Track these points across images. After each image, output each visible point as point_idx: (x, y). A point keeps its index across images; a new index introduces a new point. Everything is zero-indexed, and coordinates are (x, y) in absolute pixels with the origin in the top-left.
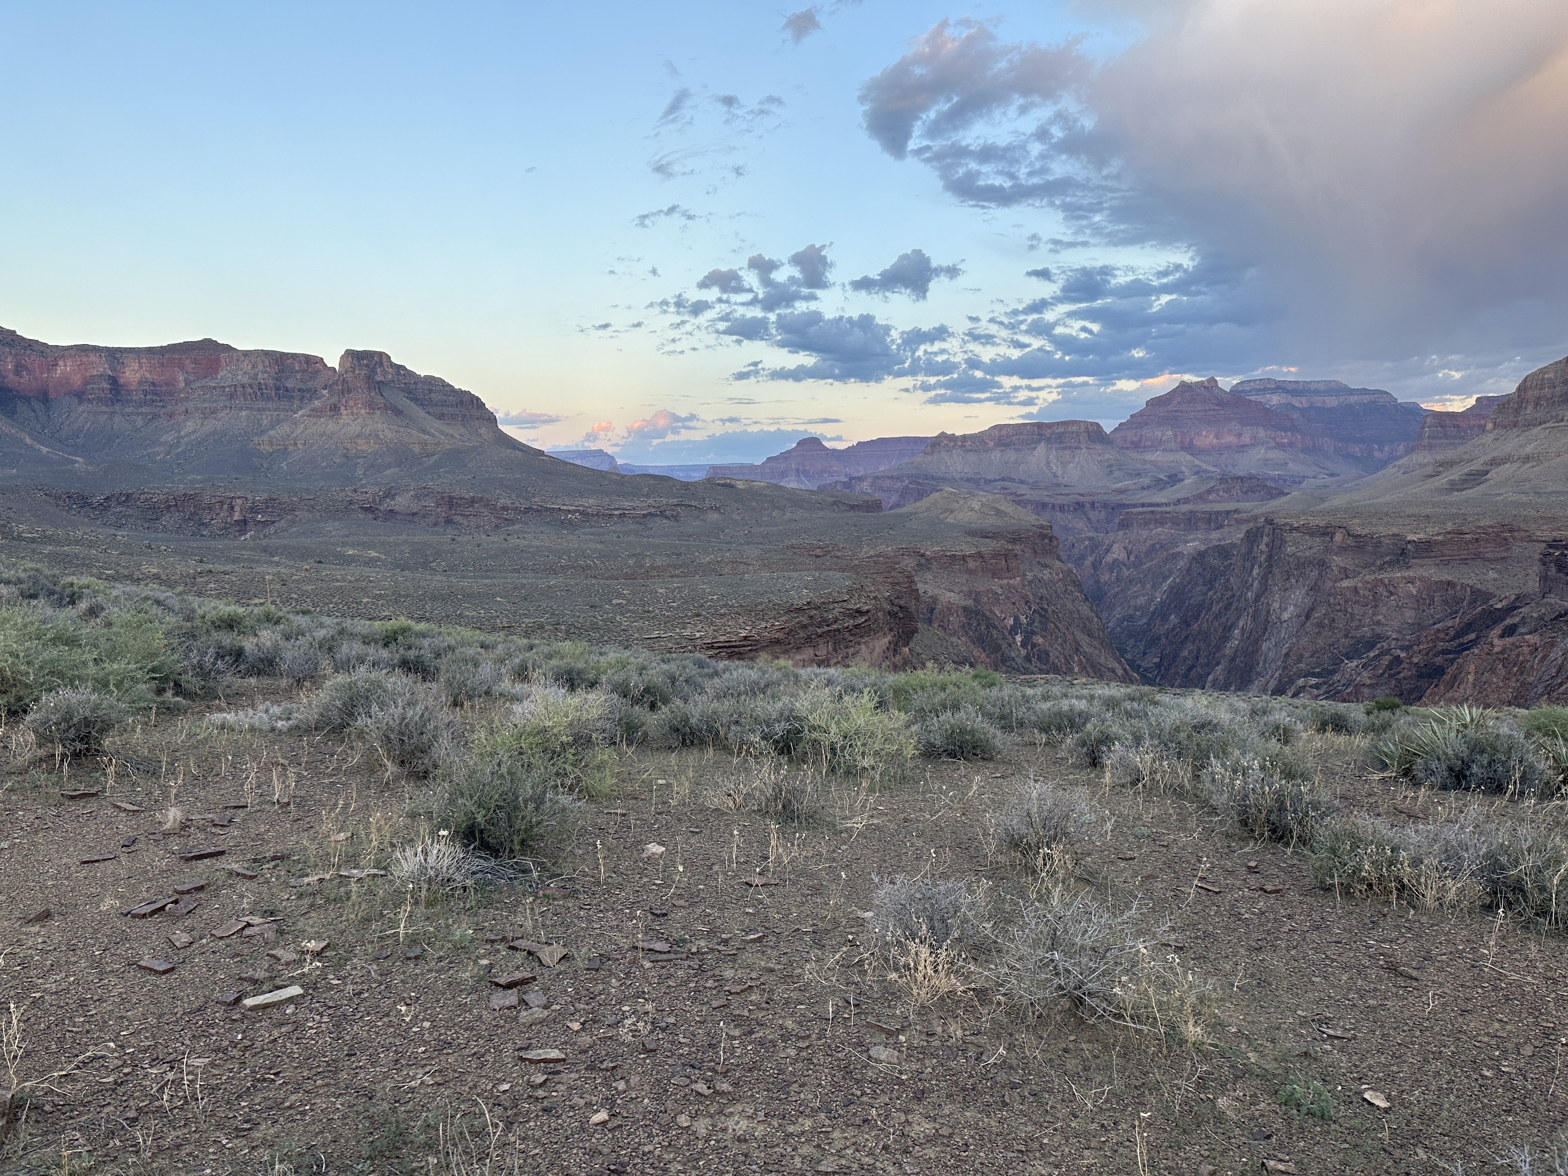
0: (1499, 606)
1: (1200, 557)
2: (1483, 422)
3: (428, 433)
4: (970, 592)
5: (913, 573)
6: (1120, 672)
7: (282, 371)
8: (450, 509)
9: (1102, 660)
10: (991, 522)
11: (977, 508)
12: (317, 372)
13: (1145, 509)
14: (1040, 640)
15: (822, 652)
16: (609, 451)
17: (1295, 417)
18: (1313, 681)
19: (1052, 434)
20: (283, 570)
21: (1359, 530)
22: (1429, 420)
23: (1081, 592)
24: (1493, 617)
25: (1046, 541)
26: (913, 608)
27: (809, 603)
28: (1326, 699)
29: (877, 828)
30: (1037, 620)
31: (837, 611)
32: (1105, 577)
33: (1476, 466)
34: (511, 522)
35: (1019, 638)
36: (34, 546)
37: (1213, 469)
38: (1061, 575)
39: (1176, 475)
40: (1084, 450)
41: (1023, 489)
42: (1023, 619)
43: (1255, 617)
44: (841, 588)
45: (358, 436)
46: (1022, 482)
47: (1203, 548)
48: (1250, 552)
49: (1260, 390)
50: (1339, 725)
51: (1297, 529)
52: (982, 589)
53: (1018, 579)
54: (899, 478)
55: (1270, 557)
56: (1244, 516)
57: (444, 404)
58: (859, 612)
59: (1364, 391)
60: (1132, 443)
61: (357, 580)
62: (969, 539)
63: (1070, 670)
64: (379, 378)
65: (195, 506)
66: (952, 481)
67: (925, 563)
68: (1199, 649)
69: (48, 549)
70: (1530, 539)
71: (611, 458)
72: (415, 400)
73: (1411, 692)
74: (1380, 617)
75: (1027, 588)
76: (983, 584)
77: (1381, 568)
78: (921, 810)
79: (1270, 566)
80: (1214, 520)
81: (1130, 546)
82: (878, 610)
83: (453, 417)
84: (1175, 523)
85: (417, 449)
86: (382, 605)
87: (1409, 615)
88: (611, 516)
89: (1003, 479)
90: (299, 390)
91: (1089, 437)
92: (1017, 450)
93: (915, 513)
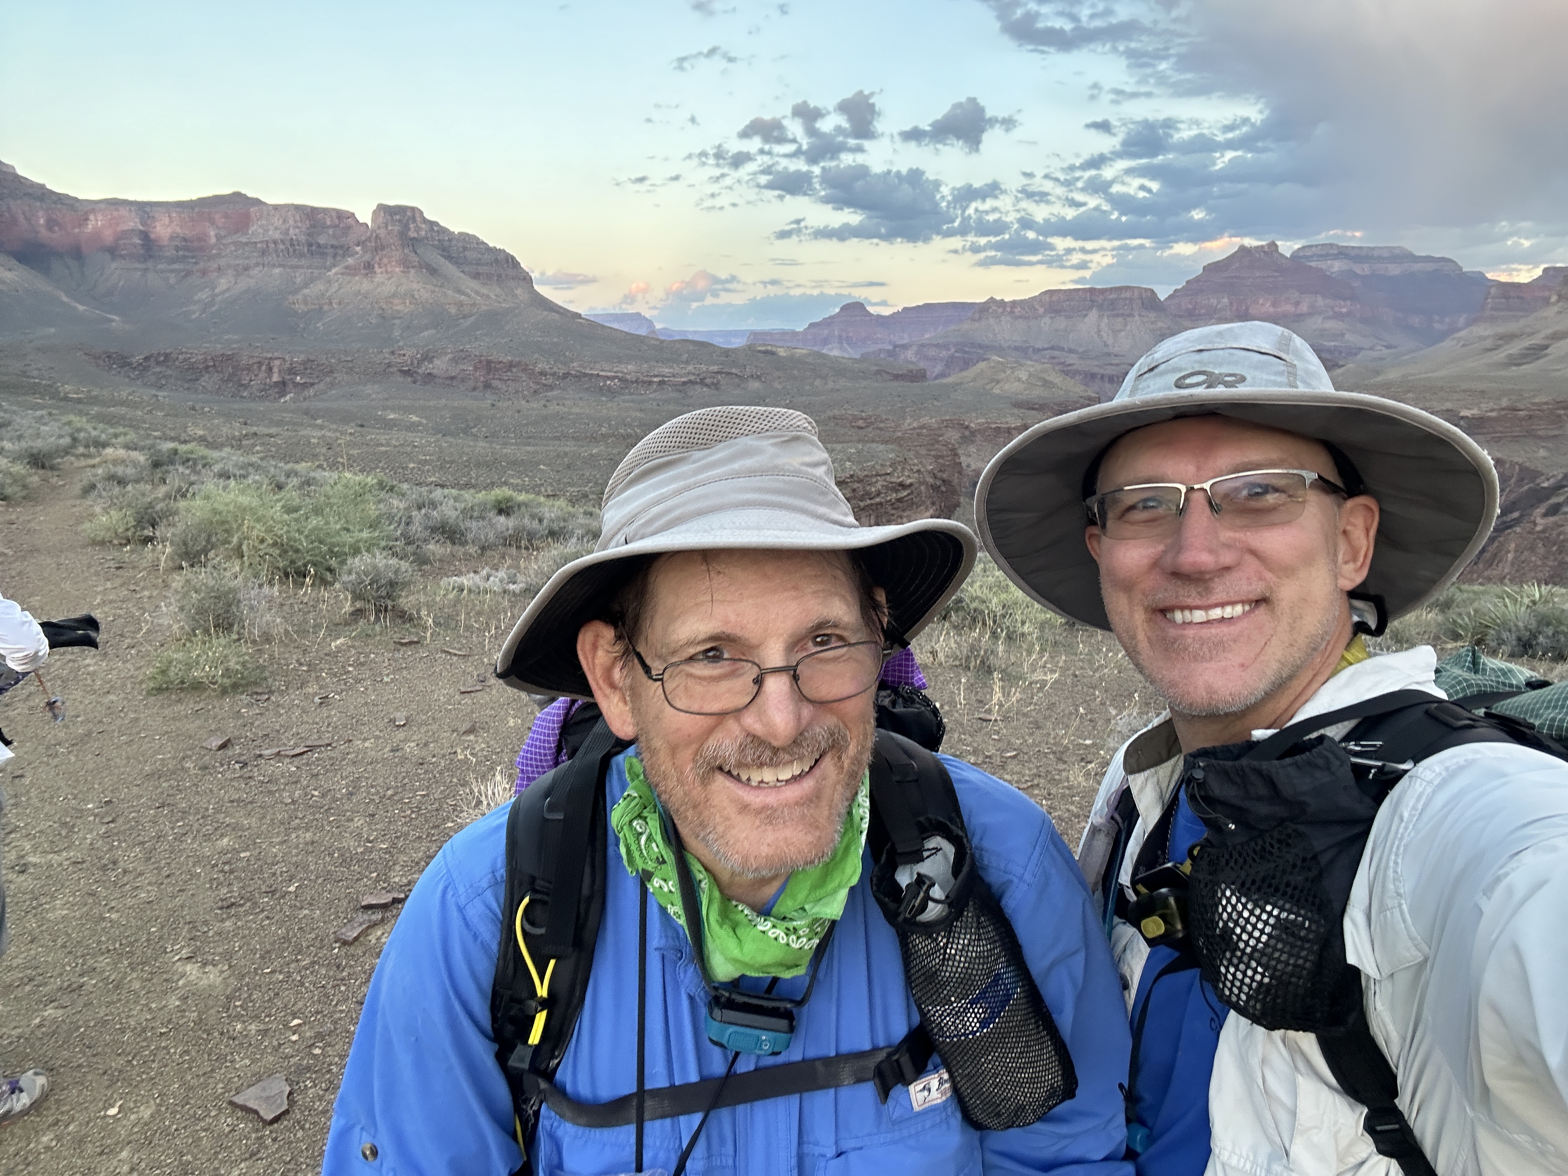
0: (1545, 485)
2: (1547, 294)
3: (463, 293)
5: (957, 446)
7: (313, 226)
8: (488, 373)
10: (1038, 393)
11: (1024, 378)
12: (349, 228)
16: (647, 314)
17: (1355, 284)
19: (1105, 300)
20: (328, 434)
22: (1493, 291)
24: (1539, 496)
26: (955, 482)
27: (852, 476)
31: (880, 484)
34: (551, 388)
36: (80, 407)
40: (1137, 317)
41: (1072, 359)
44: (884, 460)
45: (394, 295)
46: (1071, 351)
49: (1321, 256)
54: (946, 347)
57: (479, 263)
58: (903, 486)
59: (1429, 259)
60: (1187, 310)
61: (402, 445)
62: (1015, 411)
64: (412, 234)
65: (233, 367)
66: (1000, 350)
67: (969, 435)
69: (95, 410)
71: (650, 323)
72: (449, 258)
82: (921, 483)
83: (489, 276)
85: (453, 310)
86: (428, 471)
88: (651, 383)
89: (1052, 348)
90: (332, 246)
91: (1143, 304)
92: (1068, 317)
93: (961, 383)
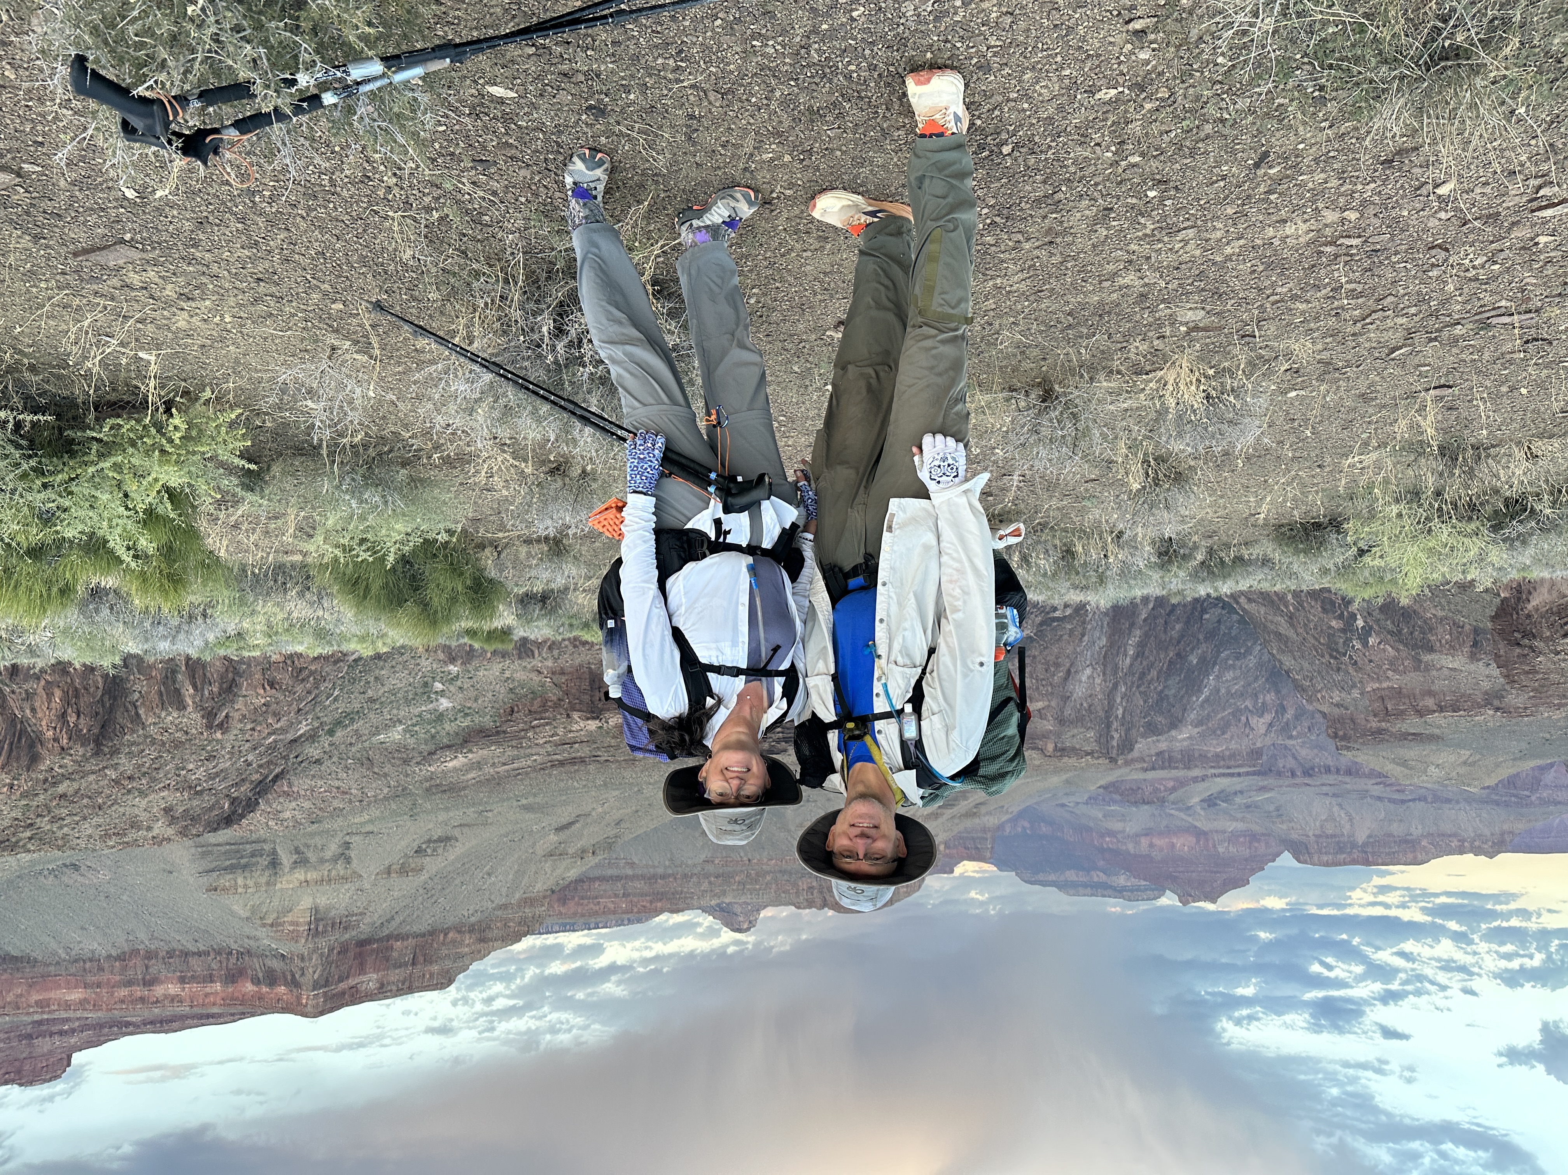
1: (1175, 723)
4: (1427, 669)
5: (1508, 687)
6: (1242, 600)
9: (1262, 610)
10: (1412, 752)
11: (1432, 768)
13: (1237, 770)
14: (1334, 623)
17: (1102, 862)
19: (1350, 853)
22: (988, 855)
23: (1294, 680)
25: (1341, 733)
30: (1341, 645)
32: (1270, 697)
33: (949, 812)
35: (1360, 623)
37: (1173, 812)
38: (1319, 696)
39: (1209, 806)
40: (1311, 834)
41: (1377, 790)
42: (1357, 644)
43: (1116, 668)
46: (1379, 799)
47: (1173, 733)
48: (1128, 730)
49: (1137, 890)
51: (1088, 754)
52: (1412, 674)
53: (1369, 689)
54: (1544, 802)
55: (1109, 726)
56: (1138, 766)
62: (1437, 731)
63: (1296, 596)
66: (1470, 799)
68: (1165, 632)
75: (1357, 680)
76: (1412, 680)
79: (1108, 718)
80: (1166, 760)
81: (1247, 730)
84: (1204, 757)
89: (1403, 802)
91: (1307, 848)
92: (1392, 835)
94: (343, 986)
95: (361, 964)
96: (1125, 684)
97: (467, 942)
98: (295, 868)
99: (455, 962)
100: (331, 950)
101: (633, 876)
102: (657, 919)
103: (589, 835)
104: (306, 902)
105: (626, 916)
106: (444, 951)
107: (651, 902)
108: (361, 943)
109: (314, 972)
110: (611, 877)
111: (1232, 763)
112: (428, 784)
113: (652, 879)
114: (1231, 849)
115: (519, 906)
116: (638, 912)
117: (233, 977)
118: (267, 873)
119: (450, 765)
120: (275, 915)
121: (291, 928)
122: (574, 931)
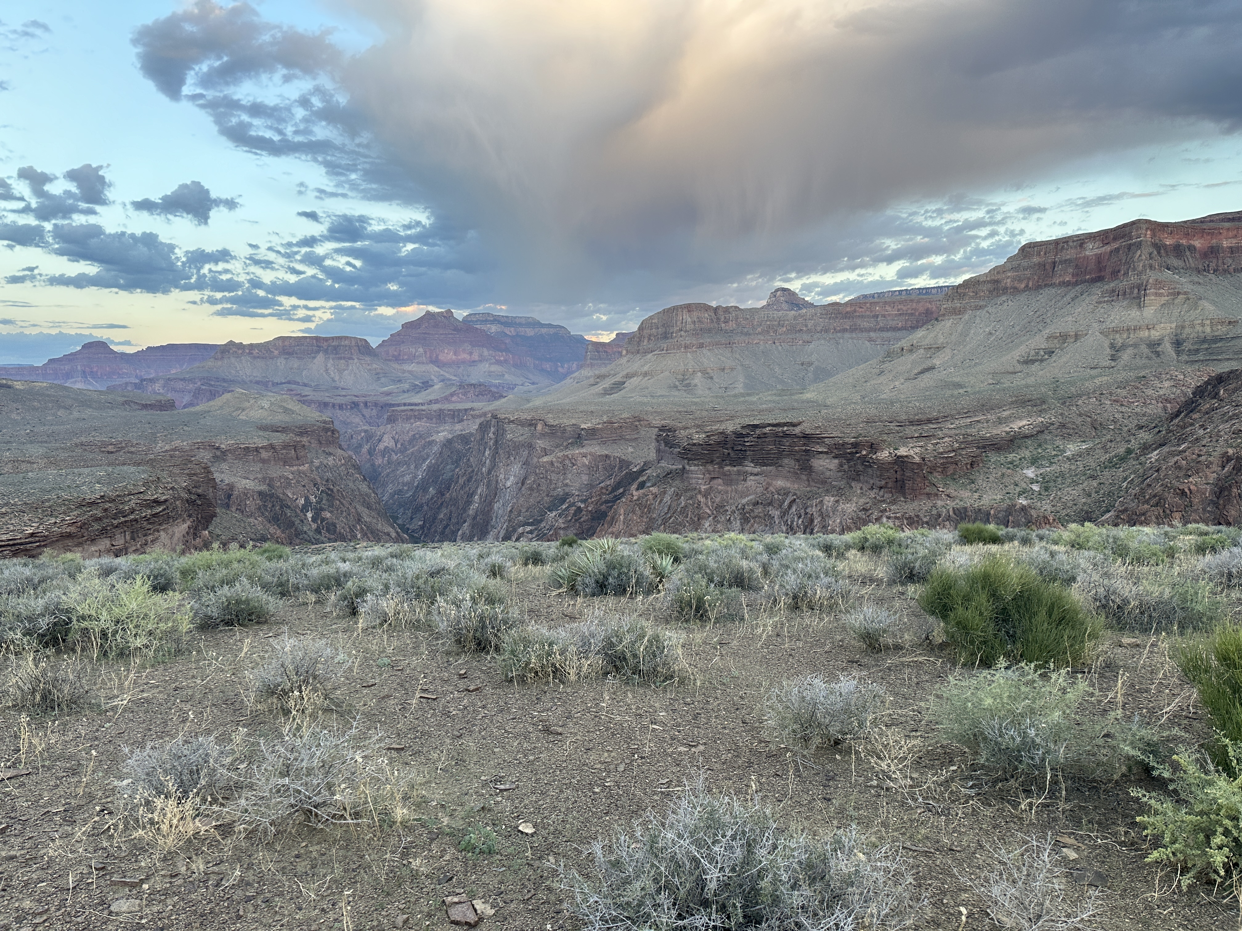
0: (635, 470)
1: (449, 443)
2: (620, 349)
4: (264, 478)
5: (210, 464)
6: (394, 535)
9: (379, 526)
10: (279, 418)
11: (266, 406)
13: (406, 408)
14: (328, 515)
15: (119, 541)
17: (507, 341)
18: (529, 528)
19: (329, 346)
21: (552, 422)
22: (590, 347)
23: (360, 473)
24: (632, 477)
25: (329, 433)
26: (211, 495)
27: (102, 497)
28: (537, 540)
29: (147, 701)
30: (325, 499)
31: (133, 502)
32: (379, 461)
33: (618, 378)
35: (309, 515)
37: (454, 378)
38: (343, 461)
39: (428, 382)
40: (356, 360)
41: (307, 391)
42: (313, 499)
43: (488, 485)
44: (136, 481)
46: (305, 385)
47: (450, 436)
48: (482, 439)
49: (483, 321)
50: (536, 559)
51: (513, 421)
52: (275, 475)
53: (307, 465)
54: (191, 380)
55: (496, 442)
56: (477, 412)
58: (157, 502)
59: (550, 326)
60: (393, 356)
62: (261, 433)
63: (354, 537)
66: (243, 383)
67: (220, 455)
68: (451, 512)
70: (650, 426)
73: (588, 530)
74: (568, 481)
75: (315, 472)
76: (276, 471)
77: (567, 447)
78: (193, 677)
79: (497, 448)
80: (457, 416)
81: (397, 437)
82: (176, 499)
84: (429, 418)
87: (585, 478)
89: (289, 382)
91: (359, 350)
92: (299, 358)
93: (209, 411)
94: (1115, 245)
95: (1099, 262)
96: (482, 474)
97: (1009, 280)
98: (1159, 340)
99: (1019, 265)
100: (1126, 274)
101: (869, 331)
102: (852, 297)
103: (906, 363)
104: (1149, 312)
105: (876, 300)
106: (1028, 273)
107: (855, 311)
108: (1099, 279)
109: (1140, 256)
110: (888, 330)
111: (409, 413)
112: (1044, 407)
113: (854, 329)
114: (414, 350)
115: (965, 308)
116: (865, 303)
117: (1213, 252)
118: (1184, 336)
119: (1024, 422)
120: (1176, 301)
121: (1162, 291)
122: (919, 289)
